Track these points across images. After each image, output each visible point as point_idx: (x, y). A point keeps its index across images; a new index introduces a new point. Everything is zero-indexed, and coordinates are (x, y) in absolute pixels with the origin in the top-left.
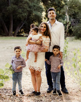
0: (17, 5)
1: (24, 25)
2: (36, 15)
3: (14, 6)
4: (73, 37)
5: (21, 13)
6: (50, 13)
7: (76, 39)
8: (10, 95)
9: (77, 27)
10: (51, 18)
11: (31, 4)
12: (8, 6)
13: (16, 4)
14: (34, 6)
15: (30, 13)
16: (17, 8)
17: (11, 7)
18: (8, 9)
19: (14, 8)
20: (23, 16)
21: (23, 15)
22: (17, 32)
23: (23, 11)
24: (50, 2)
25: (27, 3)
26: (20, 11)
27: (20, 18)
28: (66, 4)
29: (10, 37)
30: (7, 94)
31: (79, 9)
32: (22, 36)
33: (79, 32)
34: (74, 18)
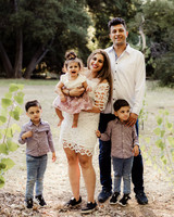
0: (32, 10)
1: (48, 54)
2: (73, 33)
3: (27, 13)
4: (155, 82)
5: (42, 29)
6: (115, 31)
7: (161, 86)
8: (21, 206)
9: (164, 59)
10: (116, 41)
11: (63, 9)
12: (13, 12)
13: (30, 8)
14: (71, 13)
15: (61, 28)
16: (33, 18)
17: (19, 14)
18: (11, 19)
19: (27, 17)
20: (44, 35)
21: (46, 32)
22: (32, 69)
23: (45, 24)
24: (104, 5)
25: (54, 6)
26: (39, 23)
27: (38, 38)
28: (141, 11)
29: (16, 80)
30: (13, 206)
31: (169, 22)
32: (44, 78)
33: (168, 71)
34: (157, 40)
